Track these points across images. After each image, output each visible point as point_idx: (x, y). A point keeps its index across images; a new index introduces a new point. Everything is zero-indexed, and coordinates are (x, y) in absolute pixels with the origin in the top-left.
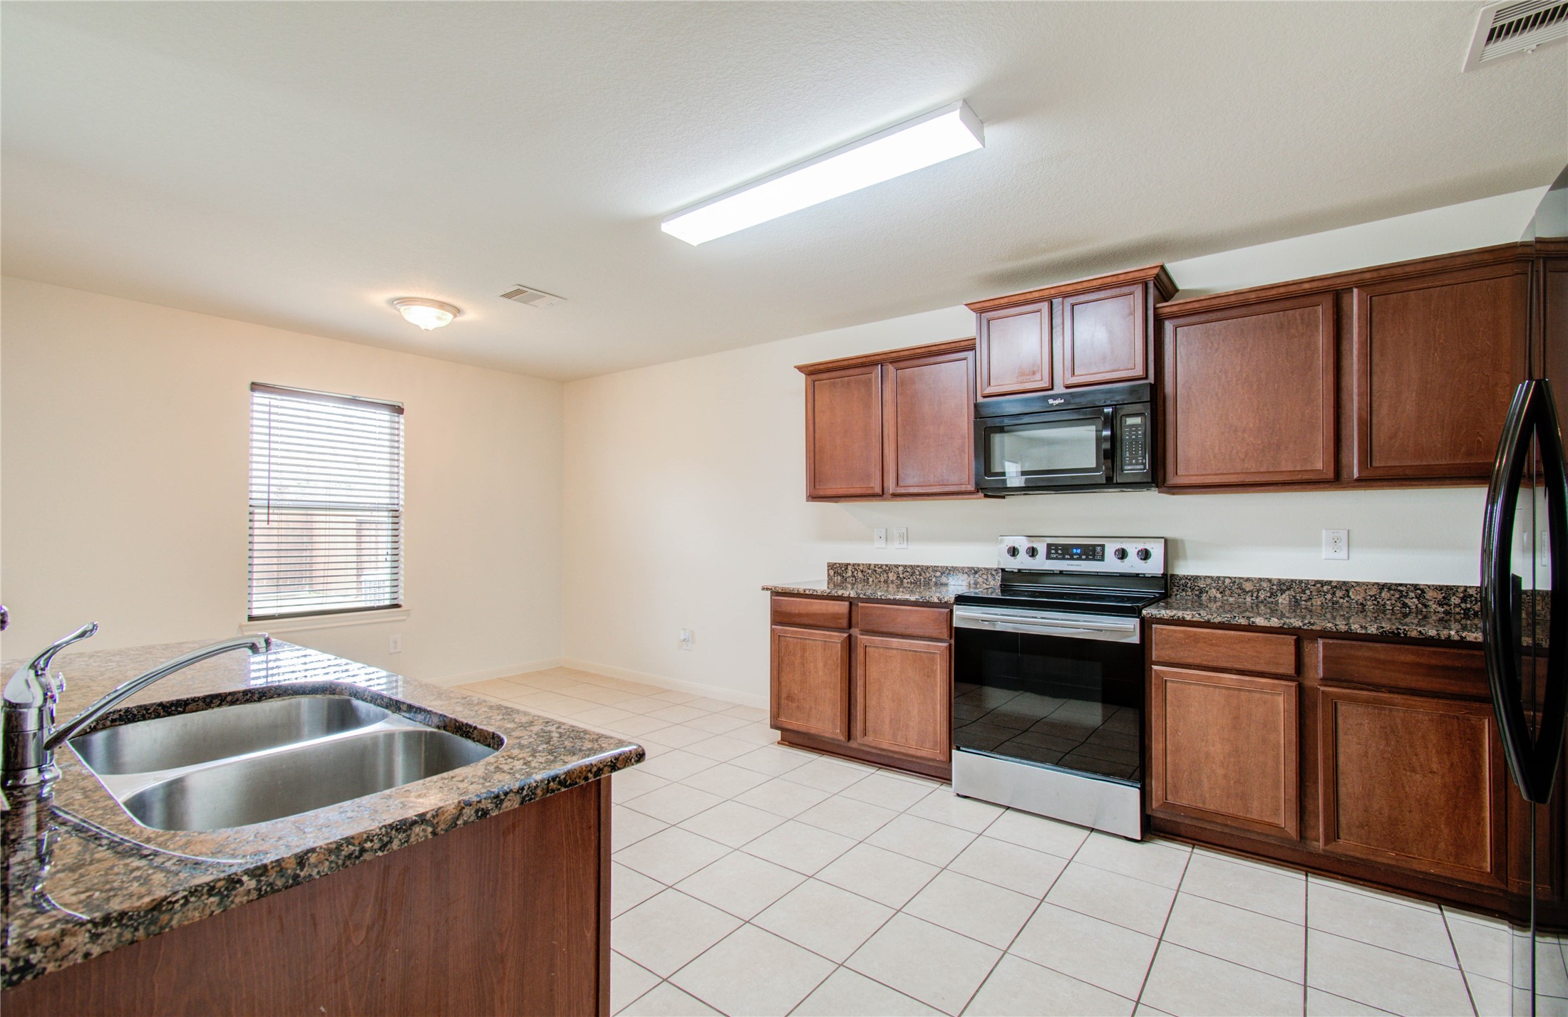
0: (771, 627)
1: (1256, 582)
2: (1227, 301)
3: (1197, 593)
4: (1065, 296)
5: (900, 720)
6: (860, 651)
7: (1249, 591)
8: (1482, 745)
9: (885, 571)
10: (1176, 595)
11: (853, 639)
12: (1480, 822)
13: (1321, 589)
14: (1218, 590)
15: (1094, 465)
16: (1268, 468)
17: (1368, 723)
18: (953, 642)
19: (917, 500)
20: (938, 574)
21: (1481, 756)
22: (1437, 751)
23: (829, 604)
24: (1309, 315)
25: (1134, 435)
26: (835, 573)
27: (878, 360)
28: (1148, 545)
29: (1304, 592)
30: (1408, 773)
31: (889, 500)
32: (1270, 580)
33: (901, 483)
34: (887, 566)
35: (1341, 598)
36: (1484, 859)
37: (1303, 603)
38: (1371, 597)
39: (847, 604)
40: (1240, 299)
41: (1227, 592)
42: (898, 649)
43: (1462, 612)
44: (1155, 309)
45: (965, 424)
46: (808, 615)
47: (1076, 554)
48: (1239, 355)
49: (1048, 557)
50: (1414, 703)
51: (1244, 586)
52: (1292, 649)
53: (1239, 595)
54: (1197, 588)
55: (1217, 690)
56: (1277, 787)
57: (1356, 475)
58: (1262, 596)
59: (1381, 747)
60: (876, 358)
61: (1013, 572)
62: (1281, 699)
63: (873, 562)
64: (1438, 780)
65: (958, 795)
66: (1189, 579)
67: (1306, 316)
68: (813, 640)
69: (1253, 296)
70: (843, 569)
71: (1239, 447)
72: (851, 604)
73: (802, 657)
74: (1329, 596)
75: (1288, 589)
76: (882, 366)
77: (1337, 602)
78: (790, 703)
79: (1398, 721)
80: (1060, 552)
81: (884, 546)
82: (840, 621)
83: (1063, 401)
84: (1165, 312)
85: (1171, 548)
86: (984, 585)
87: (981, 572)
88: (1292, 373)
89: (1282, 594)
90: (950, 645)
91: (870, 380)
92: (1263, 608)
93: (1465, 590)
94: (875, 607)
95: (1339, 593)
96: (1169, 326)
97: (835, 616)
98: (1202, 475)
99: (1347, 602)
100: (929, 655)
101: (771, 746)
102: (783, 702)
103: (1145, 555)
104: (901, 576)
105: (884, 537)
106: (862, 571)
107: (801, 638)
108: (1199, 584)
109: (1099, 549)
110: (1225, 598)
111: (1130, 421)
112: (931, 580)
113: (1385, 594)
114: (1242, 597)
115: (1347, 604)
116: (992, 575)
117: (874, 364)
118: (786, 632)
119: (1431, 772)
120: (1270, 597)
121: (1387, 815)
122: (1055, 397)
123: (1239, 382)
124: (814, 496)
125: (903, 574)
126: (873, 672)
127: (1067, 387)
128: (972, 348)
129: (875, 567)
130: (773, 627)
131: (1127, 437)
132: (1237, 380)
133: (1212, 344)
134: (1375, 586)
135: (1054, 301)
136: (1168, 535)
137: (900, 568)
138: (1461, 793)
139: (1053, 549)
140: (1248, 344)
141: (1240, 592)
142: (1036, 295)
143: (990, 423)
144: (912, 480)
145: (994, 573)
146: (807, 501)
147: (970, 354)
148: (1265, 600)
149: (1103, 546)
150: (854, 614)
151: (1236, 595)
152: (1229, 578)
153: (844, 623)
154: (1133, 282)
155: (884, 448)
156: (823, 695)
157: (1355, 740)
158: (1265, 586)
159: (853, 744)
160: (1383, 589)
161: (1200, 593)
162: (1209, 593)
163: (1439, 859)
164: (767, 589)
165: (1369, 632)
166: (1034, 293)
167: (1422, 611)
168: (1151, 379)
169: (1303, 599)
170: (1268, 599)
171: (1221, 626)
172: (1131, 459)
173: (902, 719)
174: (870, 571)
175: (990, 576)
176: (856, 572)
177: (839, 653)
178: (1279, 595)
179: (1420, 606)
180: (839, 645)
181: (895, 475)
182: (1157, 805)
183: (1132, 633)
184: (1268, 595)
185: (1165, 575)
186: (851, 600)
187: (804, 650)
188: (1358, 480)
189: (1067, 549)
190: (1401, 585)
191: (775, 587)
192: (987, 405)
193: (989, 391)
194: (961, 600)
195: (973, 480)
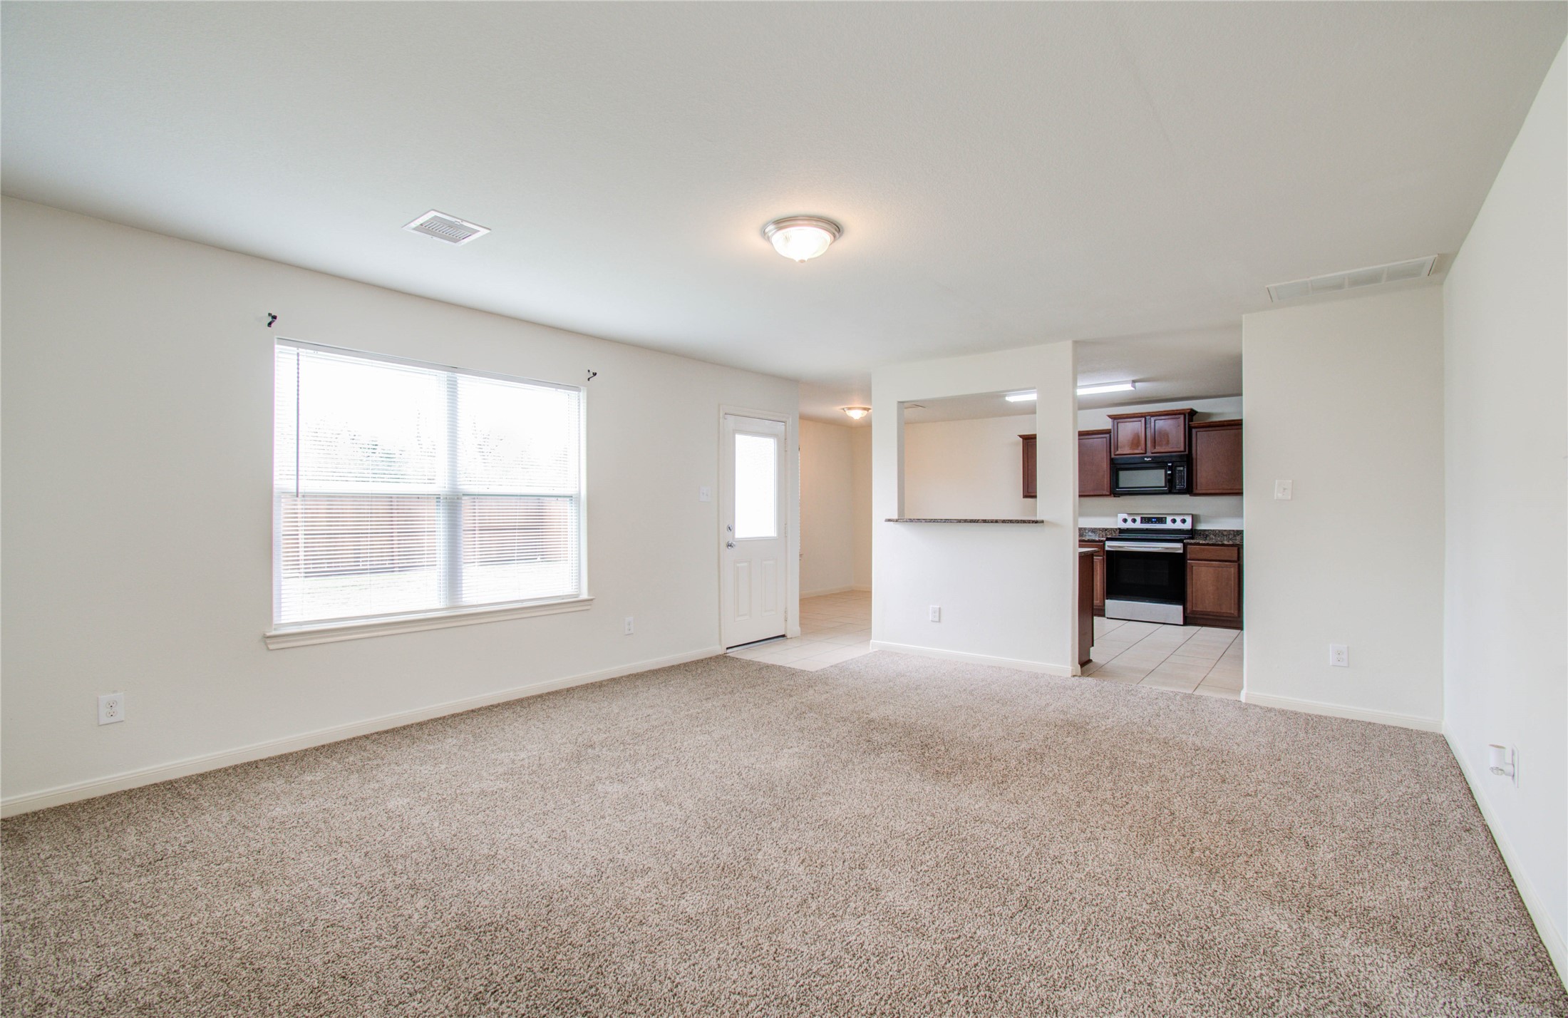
1: (1228, 531)
4: (1152, 416)
10: (1197, 536)
14: (1213, 533)
15: (1164, 485)
18: (1105, 557)
25: (1180, 474)
28: (1185, 518)
32: (1233, 531)
41: (1217, 535)
44: (1189, 425)
45: (1105, 465)
47: (1154, 521)
48: (1221, 445)
49: (1141, 523)
51: (1223, 533)
52: (1236, 552)
54: (1205, 533)
55: (1211, 568)
61: (1126, 528)
62: (1232, 569)
65: (1108, 618)
66: (1202, 531)
71: (1222, 479)
80: (1146, 521)
83: (1151, 459)
84: (1192, 426)
85: (1195, 519)
87: (1108, 530)
90: (1104, 559)
96: (1194, 431)
98: (1207, 489)
103: (1184, 521)
109: (1163, 519)
111: (1179, 468)
122: (1148, 457)
123: (1221, 455)
124: (1025, 496)
127: (1152, 453)
128: (1110, 433)
131: (1177, 475)
133: (1209, 440)
135: (1147, 417)
136: (1194, 513)
139: (1143, 520)
140: (1224, 441)
142: (1138, 414)
143: (1119, 466)
145: (1118, 529)
146: (1023, 498)
147: (1108, 436)
149: (1166, 518)
151: (1220, 536)
154: (1180, 415)
161: (1206, 535)
162: (1209, 535)
168: (1187, 453)
171: (1213, 545)
172: (1179, 483)
175: (1113, 531)
182: (1189, 612)
183: (1179, 549)
185: (1192, 529)
189: (1150, 520)
192: (1117, 459)
193: (1117, 453)
194: (1108, 539)
195: (1109, 490)
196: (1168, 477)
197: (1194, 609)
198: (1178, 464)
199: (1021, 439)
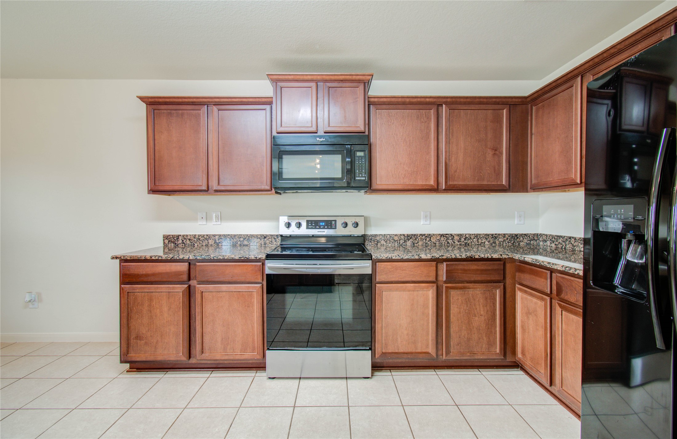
0: (120, 287)
1: (399, 236)
2: (398, 100)
3: (376, 243)
4: (326, 81)
5: (229, 338)
6: (198, 296)
7: (396, 241)
8: (496, 301)
9: (206, 239)
10: (367, 244)
11: (192, 288)
12: (495, 333)
13: (422, 238)
14: (384, 241)
15: (340, 176)
16: (413, 182)
17: (461, 298)
18: (265, 283)
19: (232, 195)
20: (242, 239)
21: (496, 305)
22: (483, 306)
23: (172, 265)
24: (428, 113)
25: (360, 161)
26: (169, 241)
27: (205, 102)
28: (357, 220)
29: (416, 239)
30: (474, 317)
31: (212, 194)
32: (404, 235)
33: (221, 183)
34: (207, 235)
35: (428, 241)
36: (496, 348)
37: (416, 244)
38: (438, 240)
39: (187, 264)
40: (403, 100)
41: (388, 242)
42: (226, 291)
43: (465, 244)
44: (368, 98)
45: (265, 149)
46: (154, 275)
47: (322, 226)
48: (402, 127)
49: (307, 228)
50: (476, 287)
51: (394, 238)
52: (435, 268)
53: (393, 243)
54: (376, 240)
55: (405, 292)
56: (428, 334)
57: (444, 188)
58: (401, 243)
59: (465, 308)
60: (204, 100)
61: (287, 236)
62: (430, 292)
63: (197, 233)
64: (483, 318)
65: (270, 378)
66: (373, 236)
67: (427, 114)
68: (159, 292)
69: (408, 100)
70: (175, 238)
71: (402, 172)
72: (190, 263)
73: (150, 305)
74: (424, 241)
75: (411, 239)
76: (207, 106)
77: (427, 243)
78: (139, 341)
79: (471, 295)
80: (313, 224)
81: (205, 223)
82: (181, 276)
83: (324, 139)
84: (371, 100)
85: (367, 221)
86: (270, 245)
87: (268, 237)
88: (422, 139)
89: (408, 241)
90: (263, 285)
91: (199, 115)
92: (401, 248)
93: (465, 236)
94: (207, 265)
95: (428, 239)
96: (372, 108)
97: (178, 274)
98: (388, 185)
99: (430, 243)
100: (248, 293)
101: (121, 376)
102: (132, 341)
103: (356, 225)
104: (217, 241)
105: (204, 217)
106: (190, 240)
107: (148, 292)
108: (377, 239)
109: (333, 222)
110: (387, 244)
111: (359, 154)
112: (237, 243)
113: (442, 239)
114: (394, 243)
115: (430, 244)
116: (274, 238)
117: (202, 104)
118: (134, 289)
119: (481, 315)
120: (404, 243)
121: (466, 337)
122: (319, 137)
123: (402, 140)
124: (153, 191)
125: (219, 240)
126: (209, 309)
127: (326, 132)
128: (270, 103)
129: (199, 237)
130: (122, 286)
131: (357, 162)
132: (401, 139)
133: (391, 120)
134: (439, 235)
135: (318, 83)
136: (367, 214)
137: (216, 237)
138: (490, 322)
139: (310, 223)
140: (405, 123)
141: (393, 241)
142: (309, 77)
143: (283, 148)
144: (228, 182)
145: (276, 237)
146: (148, 194)
147: (268, 107)
148: (402, 244)
149: (335, 221)
150: (192, 270)
151: (392, 243)
152: (389, 235)
153: (185, 277)
154: (359, 81)
155: (209, 160)
156: (168, 331)
157: (456, 306)
158: (402, 238)
159: (193, 361)
160: (441, 236)
161: (378, 243)
162: (381, 243)
163: (483, 352)
164: (117, 258)
165: (463, 257)
166: (308, 76)
167: (453, 245)
168: (367, 133)
169: (416, 242)
170: (403, 243)
171: (407, 260)
172: (359, 174)
173: (230, 337)
174: (196, 239)
175: (273, 239)
176: (185, 240)
177: (181, 299)
178: (407, 241)
179: (453, 243)
180: (181, 293)
181: (217, 178)
182: (378, 356)
184: (403, 242)
185: (364, 235)
186: (189, 261)
187: (151, 300)
188: (444, 190)
189: (317, 223)
190: (447, 234)
191: (124, 256)
192: (280, 139)
193: (281, 130)
194: (270, 257)
195: (269, 183)
196: (349, 167)
197: (384, 351)
198: (358, 147)
199: (143, 106)
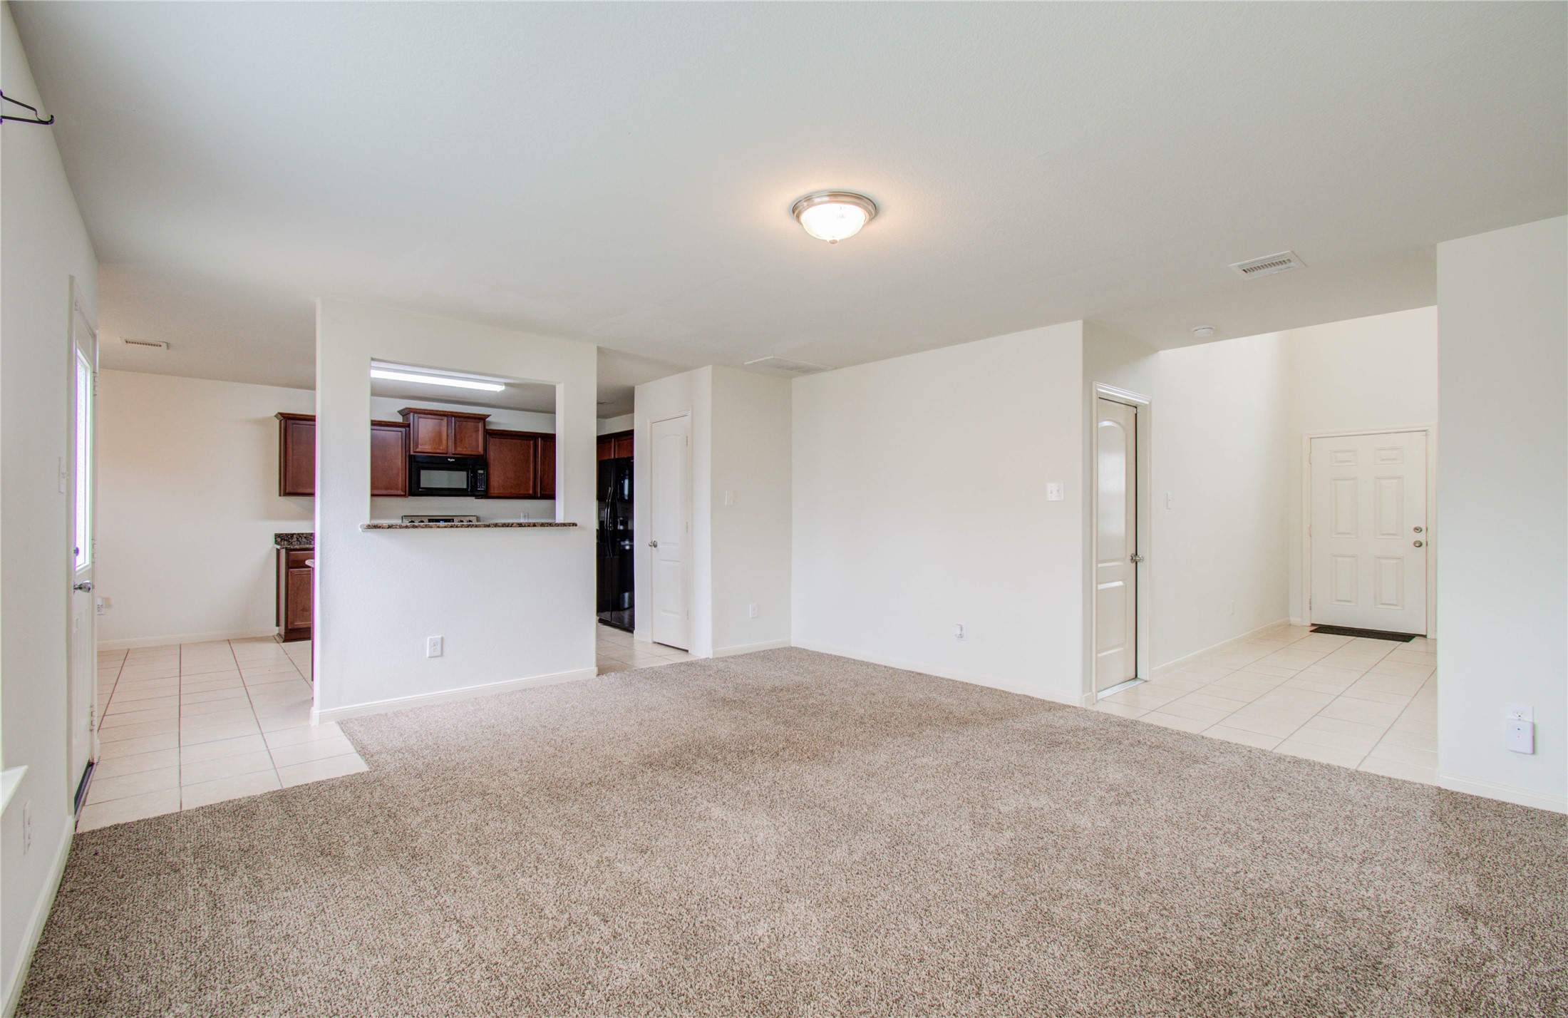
2: (507, 433)
4: (454, 417)
15: (465, 487)
16: (517, 492)
25: (481, 477)
40: (511, 433)
44: (484, 430)
45: (400, 462)
48: (510, 452)
69: (514, 433)
71: (509, 484)
84: (490, 433)
88: (524, 461)
96: (488, 436)
98: (499, 493)
111: (479, 471)
122: (451, 458)
127: (455, 454)
128: (405, 427)
131: (478, 478)
133: (502, 446)
135: (449, 417)
140: (512, 449)
142: (442, 413)
143: (419, 464)
146: (279, 495)
147: (403, 430)
154: (480, 419)
168: (484, 457)
172: (479, 486)
192: (417, 456)
193: (418, 450)
195: (405, 489)
196: (471, 480)
198: (477, 466)
